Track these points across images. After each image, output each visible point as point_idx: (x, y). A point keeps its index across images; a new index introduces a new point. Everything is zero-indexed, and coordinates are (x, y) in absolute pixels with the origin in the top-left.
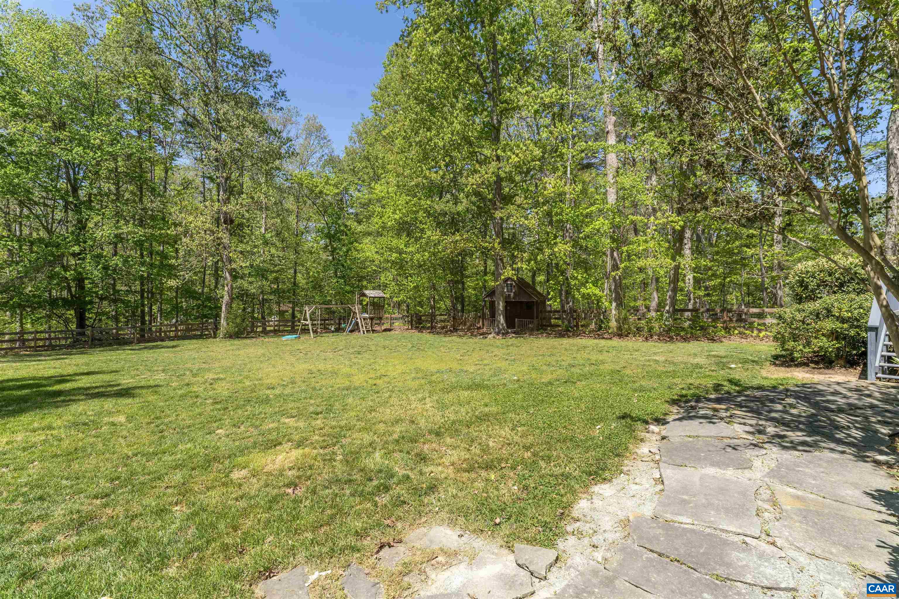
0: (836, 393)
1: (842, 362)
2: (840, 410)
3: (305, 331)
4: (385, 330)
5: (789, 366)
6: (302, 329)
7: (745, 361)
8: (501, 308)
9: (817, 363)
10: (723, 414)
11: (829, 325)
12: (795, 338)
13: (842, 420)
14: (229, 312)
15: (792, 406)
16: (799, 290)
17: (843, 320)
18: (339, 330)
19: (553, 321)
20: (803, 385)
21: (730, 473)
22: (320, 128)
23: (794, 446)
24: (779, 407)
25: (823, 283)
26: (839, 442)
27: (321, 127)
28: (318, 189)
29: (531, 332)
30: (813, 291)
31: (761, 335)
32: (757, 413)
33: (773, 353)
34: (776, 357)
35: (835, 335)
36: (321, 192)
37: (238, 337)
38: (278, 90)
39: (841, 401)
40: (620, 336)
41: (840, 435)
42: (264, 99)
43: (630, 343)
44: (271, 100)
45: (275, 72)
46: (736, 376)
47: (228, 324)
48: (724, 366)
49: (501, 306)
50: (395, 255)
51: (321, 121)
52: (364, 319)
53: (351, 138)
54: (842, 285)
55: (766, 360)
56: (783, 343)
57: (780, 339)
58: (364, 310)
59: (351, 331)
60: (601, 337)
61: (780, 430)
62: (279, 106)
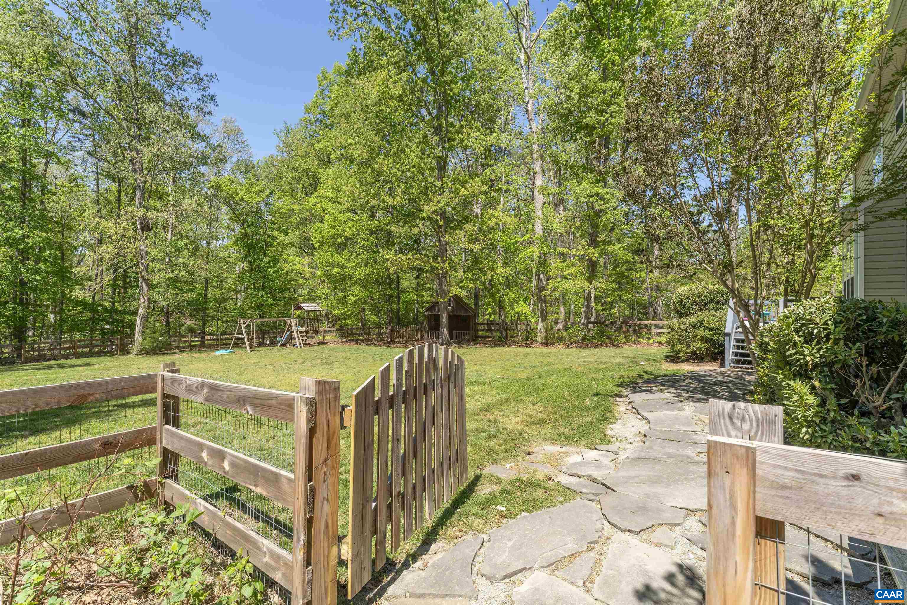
0: (710, 376)
1: (709, 358)
2: (715, 384)
3: (239, 344)
4: (319, 343)
5: (677, 362)
6: (234, 344)
7: (648, 360)
8: (444, 320)
9: (694, 359)
10: (655, 389)
11: (702, 332)
12: (680, 342)
13: (718, 388)
14: (145, 327)
15: (691, 383)
16: (680, 308)
17: (710, 329)
18: (273, 343)
19: (480, 333)
20: (691, 372)
21: (675, 412)
22: (238, 133)
23: (699, 401)
24: (684, 384)
25: (695, 303)
26: (719, 398)
27: (239, 130)
28: (239, 196)
29: (468, 342)
30: (689, 308)
31: (651, 341)
32: (674, 387)
33: (665, 354)
34: (667, 357)
35: (705, 339)
36: (242, 200)
37: (155, 354)
38: (206, 93)
39: (715, 380)
40: (547, 344)
41: (720, 395)
42: (190, 101)
43: (558, 350)
44: (198, 103)
45: (207, 75)
46: (648, 369)
47: (144, 339)
48: (637, 363)
49: (444, 319)
50: (336, 270)
51: (239, 124)
52: (301, 332)
53: (279, 148)
54: (706, 304)
55: (661, 359)
56: (673, 346)
57: (670, 343)
58: (301, 323)
59: (283, 345)
60: (527, 345)
61: (689, 394)
62: (206, 110)
